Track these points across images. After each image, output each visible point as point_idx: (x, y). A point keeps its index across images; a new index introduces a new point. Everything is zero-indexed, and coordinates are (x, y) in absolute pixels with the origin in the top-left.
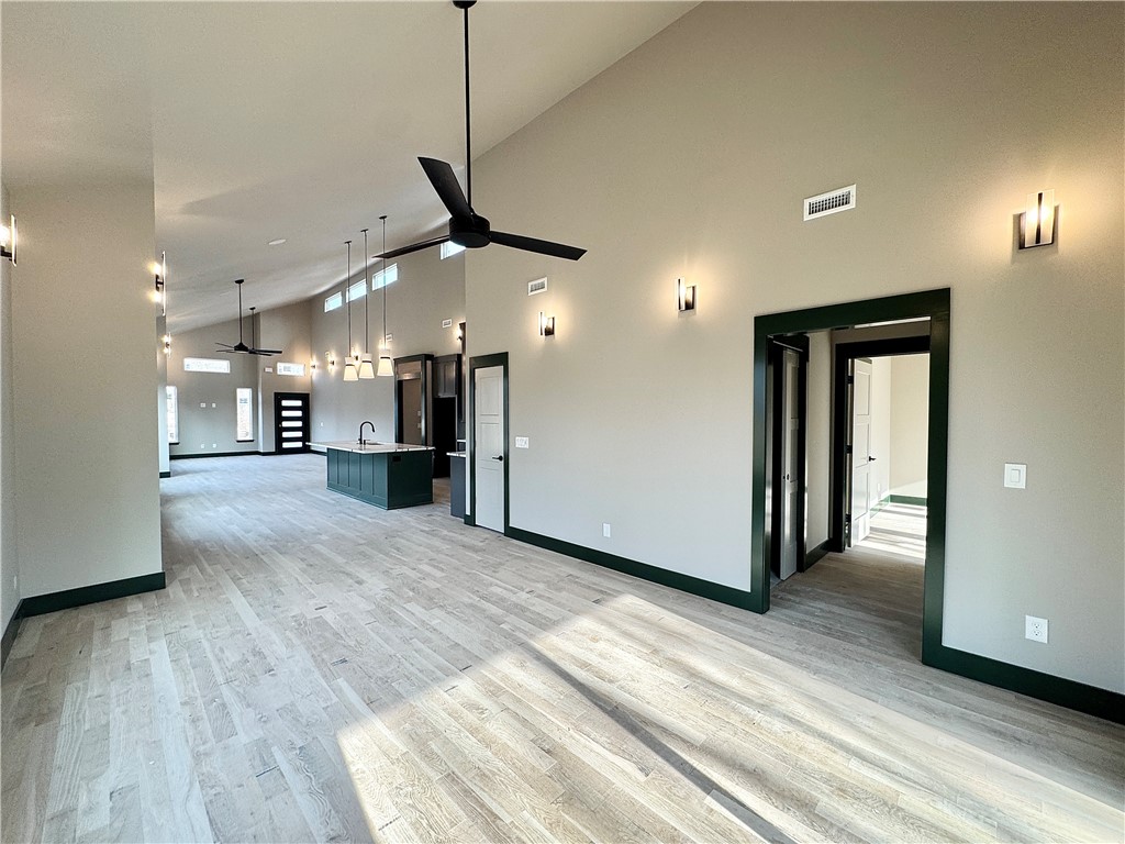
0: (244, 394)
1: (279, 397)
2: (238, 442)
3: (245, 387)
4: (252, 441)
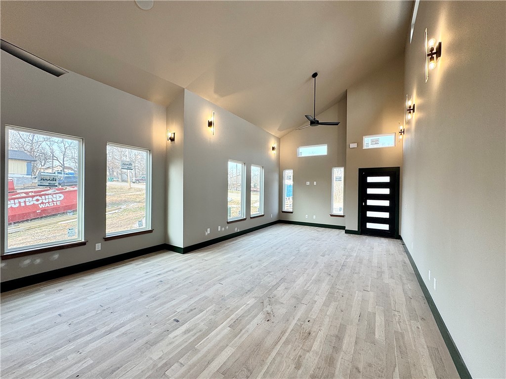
0: (338, 173)
1: (364, 173)
2: (332, 215)
3: (339, 166)
4: (343, 216)
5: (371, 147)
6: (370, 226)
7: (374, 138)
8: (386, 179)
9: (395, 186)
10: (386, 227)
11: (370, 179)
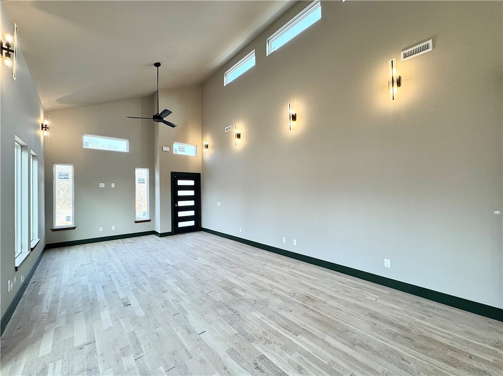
0: (142, 174)
1: (176, 176)
2: (136, 222)
3: (143, 167)
4: (149, 221)
5: (179, 153)
6: (181, 224)
7: (182, 145)
8: (191, 183)
9: (197, 188)
10: (192, 223)
11: (180, 183)
